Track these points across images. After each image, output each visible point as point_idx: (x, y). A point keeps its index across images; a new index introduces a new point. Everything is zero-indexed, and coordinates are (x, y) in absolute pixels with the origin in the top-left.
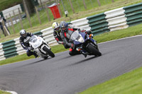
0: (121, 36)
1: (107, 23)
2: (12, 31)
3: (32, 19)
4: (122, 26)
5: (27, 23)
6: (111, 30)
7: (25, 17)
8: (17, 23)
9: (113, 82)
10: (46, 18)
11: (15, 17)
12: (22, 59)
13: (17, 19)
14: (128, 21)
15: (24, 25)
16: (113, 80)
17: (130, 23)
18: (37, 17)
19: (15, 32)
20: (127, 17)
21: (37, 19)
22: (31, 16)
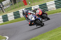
0: (53, 13)
1: (47, 7)
2: (6, 10)
3: (15, 5)
4: (54, 9)
5: (13, 7)
6: (49, 10)
7: (12, 5)
8: (8, 7)
9: (50, 32)
10: (21, 5)
11: (7, 5)
12: (10, 23)
13: (9, 5)
14: (56, 7)
15: (11, 8)
16: (50, 31)
17: (57, 8)
18: (17, 4)
19: (7, 11)
20: (56, 5)
21: (17, 5)
22: (14, 4)
